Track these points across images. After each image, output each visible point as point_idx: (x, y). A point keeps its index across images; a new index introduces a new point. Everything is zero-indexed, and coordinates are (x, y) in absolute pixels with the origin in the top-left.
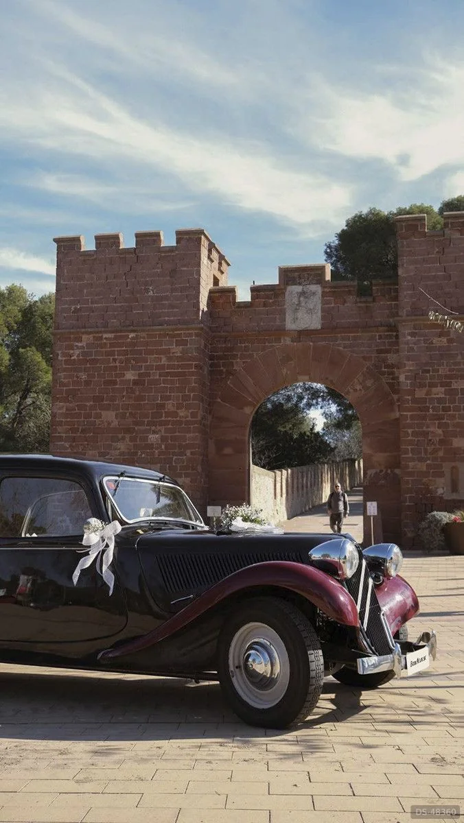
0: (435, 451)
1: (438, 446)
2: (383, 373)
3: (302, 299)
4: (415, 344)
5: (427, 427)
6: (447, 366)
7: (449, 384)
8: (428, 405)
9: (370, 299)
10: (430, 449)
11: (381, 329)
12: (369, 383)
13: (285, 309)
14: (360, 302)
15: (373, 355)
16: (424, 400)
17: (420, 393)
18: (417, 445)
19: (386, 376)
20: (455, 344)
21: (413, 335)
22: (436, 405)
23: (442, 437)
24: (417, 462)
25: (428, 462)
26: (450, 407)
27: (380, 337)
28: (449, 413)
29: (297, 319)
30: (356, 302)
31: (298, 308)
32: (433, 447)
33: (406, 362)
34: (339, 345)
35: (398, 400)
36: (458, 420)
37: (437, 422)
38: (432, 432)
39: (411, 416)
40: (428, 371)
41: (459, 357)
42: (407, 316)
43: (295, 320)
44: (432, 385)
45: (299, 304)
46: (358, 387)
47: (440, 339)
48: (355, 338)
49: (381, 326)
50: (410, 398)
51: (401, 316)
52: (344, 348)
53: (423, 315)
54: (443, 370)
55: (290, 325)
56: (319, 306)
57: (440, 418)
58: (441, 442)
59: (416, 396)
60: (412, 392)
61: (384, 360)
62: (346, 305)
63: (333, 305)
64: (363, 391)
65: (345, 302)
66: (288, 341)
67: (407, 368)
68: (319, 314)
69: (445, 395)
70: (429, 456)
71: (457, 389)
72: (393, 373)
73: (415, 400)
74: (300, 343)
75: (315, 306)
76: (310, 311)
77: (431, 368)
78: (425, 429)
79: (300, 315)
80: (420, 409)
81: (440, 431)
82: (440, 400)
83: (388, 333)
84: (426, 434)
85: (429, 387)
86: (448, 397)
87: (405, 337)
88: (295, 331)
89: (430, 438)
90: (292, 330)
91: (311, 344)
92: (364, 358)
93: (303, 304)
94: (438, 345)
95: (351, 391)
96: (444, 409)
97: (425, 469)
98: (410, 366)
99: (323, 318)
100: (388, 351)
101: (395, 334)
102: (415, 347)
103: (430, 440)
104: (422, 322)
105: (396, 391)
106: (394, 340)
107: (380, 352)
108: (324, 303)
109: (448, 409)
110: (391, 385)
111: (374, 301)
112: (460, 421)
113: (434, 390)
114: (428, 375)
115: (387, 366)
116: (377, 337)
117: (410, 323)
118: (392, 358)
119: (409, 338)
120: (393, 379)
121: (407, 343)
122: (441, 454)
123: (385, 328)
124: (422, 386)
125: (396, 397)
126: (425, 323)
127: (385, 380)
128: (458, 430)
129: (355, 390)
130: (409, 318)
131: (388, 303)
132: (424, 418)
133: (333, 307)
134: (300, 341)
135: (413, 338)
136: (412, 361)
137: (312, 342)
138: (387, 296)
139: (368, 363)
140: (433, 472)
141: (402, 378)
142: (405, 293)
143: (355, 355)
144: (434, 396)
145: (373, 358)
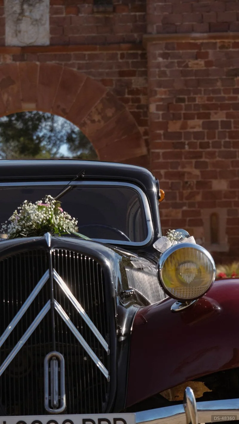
0: (191, 196)
1: (195, 190)
2: (127, 101)
3: (25, 7)
4: (167, 67)
5: (183, 167)
6: (205, 94)
7: (207, 116)
8: (183, 140)
9: (110, 9)
10: (186, 192)
11: (123, 46)
12: (110, 112)
13: (5, 18)
14: (98, 12)
15: (114, 78)
16: (178, 135)
17: (174, 127)
18: (171, 188)
19: (130, 104)
20: (214, 68)
21: (165, 56)
22: (193, 140)
23: (200, 179)
24: (171, 209)
25: (185, 208)
26: (208, 143)
27: (122, 56)
28: (208, 150)
29: (20, 32)
30: (93, 12)
31: (20, 17)
32: (189, 191)
33: (157, 89)
34: (72, 65)
35: (146, 133)
36: (218, 159)
37: (194, 161)
38: (189, 173)
39: (164, 153)
40: (183, 100)
41: (219, 84)
42: (158, 33)
43: (17, 32)
44: (188, 117)
45: (22, 13)
46: (96, 118)
47: (196, 62)
48: (91, 57)
49: (124, 42)
50: (162, 132)
51: (150, 33)
52: (79, 68)
53: (176, 32)
54: (200, 99)
55: (10, 40)
56: (47, 17)
57: (198, 155)
58: (200, 184)
59: (169, 130)
60: (164, 126)
61: (128, 84)
62: (80, 15)
63: (64, 15)
64: (102, 123)
65: (78, 12)
66: (9, 60)
67: (158, 96)
68: (47, 26)
69: (203, 128)
70: (185, 201)
71: (217, 122)
72: (138, 100)
73: (167, 135)
74: (24, 63)
75: (42, 15)
76: (36, 22)
77: (186, 97)
78: (180, 169)
79: (24, 26)
80: (175, 146)
81: (197, 172)
82: (197, 135)
83: (132, 52)
84: (181, 175)
85: (185, 119)
86: (206, 131)
87: (156, 59)
88: (18, 47)
89: (186, 180)
90: (14, 46)
91: (38, 63)
92: (104, 82)
93: (27, 14)
94: (195, 69)
95: (88, 122)
96: (202, 146)
97: (180, 216)
98: (162, 93)
99: (52, 31)
100: (132, 74)
101: (140, 52)
102: (168, 71)
103: (187, 183)
104: (175, 41)
105: (143, 123)
106: (139, 59)
107: (122, 74)
108: (53, 12)
109: (207, 145)
110: (136, 115)
111: (114, 11)
112: (220, 159)
113: (191, 123)
114: (183, 104)
115: (131, 92)
116: (119, 56)
117: (161, 42)
118: (137, 82)
119: (160, 59)
120: (138, 107)
121: (158, 66)
122: (199, 198)
123: (128, 45)
124: (176, 117)
125: (142, 129)
126: (180, 41)
127: (128, 109)
128: (218, 170)
129: (93, 121)
130: (160, 36)
131: (132, 14)
132: (178, 156)
133: (64, 19)
134: (24, 60)
135: (165, 60)
136: (164, 88)
137: (38, 61)
138: (130, 5)
139: (108, 89)
140: (189, 220)
141: (153, 108)
142: (155, 5)
143: (92, 78)
144: (192, 130)
145: (114, 82)
